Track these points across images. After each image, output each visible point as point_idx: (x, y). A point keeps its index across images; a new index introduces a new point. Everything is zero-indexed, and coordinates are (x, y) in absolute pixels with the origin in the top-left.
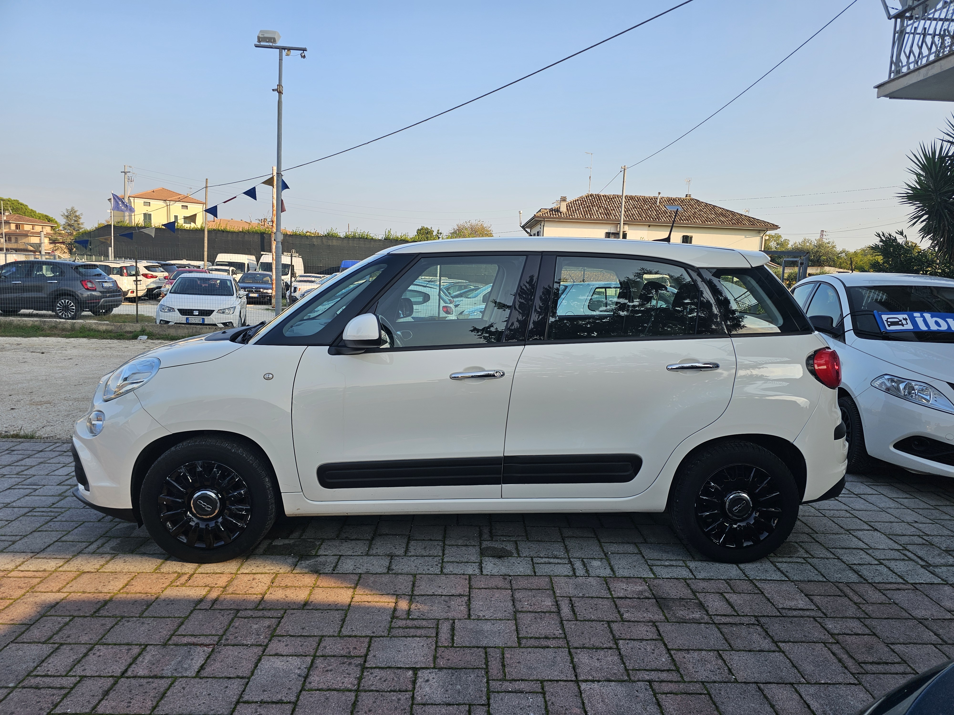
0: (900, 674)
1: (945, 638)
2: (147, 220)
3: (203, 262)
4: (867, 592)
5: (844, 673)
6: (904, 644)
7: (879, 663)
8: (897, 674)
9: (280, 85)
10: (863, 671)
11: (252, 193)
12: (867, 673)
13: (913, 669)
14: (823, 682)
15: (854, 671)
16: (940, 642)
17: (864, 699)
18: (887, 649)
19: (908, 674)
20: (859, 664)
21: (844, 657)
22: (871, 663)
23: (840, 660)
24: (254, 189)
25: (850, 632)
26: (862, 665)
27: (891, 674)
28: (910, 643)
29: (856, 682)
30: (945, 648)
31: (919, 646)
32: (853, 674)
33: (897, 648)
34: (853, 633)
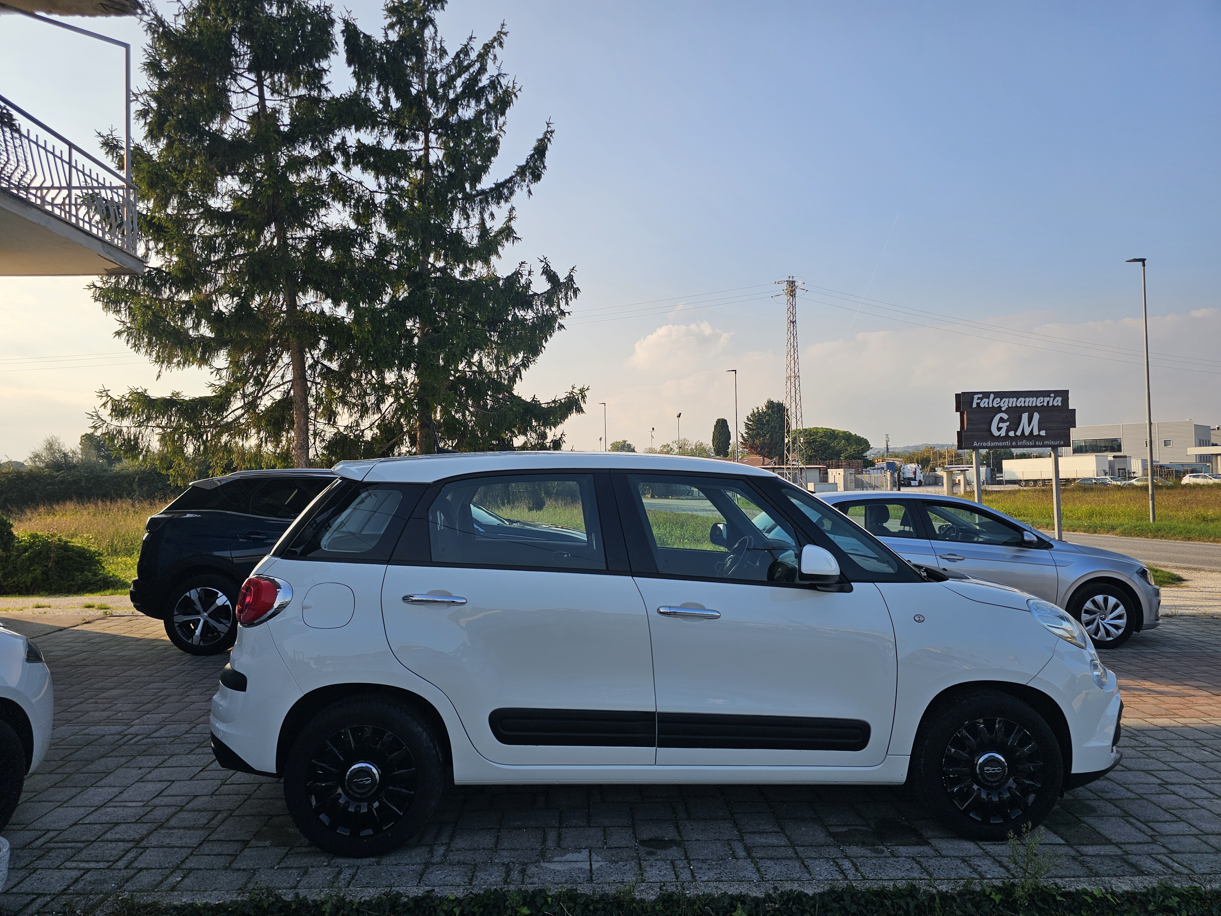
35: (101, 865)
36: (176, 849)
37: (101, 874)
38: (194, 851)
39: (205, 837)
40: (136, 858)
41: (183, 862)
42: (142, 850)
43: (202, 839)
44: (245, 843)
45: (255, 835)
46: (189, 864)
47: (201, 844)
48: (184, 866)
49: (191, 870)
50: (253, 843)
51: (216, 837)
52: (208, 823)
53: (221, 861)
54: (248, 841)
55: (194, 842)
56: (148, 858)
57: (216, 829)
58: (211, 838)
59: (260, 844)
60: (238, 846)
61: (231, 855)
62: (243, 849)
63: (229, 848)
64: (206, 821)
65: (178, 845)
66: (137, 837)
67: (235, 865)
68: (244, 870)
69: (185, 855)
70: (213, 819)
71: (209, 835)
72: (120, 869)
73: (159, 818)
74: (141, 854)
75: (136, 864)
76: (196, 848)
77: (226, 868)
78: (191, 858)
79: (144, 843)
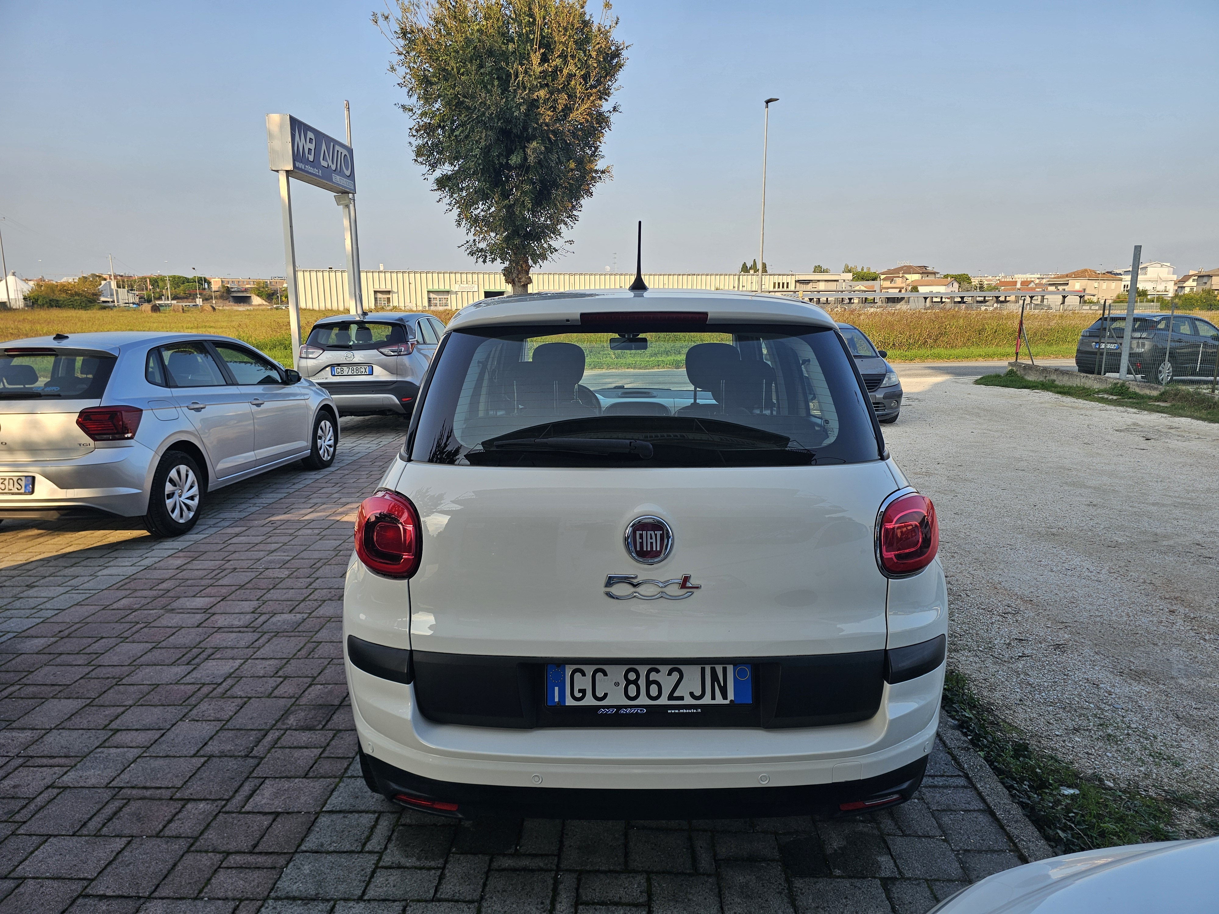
0: (87, 822)
1: (90, 901)
4: (245, 880)
5: (128, 783)
6: (120, 852)
7: (115, 814)
8: (90, 819)
10: (117, 797)
12: (112, 798)
13: (80, 836)
14: (132, 765)
15: (123, 791)
16: (89, 891)
17: (88, 780)
18: (127, 832)
19: (81, 828)
20: (129, 800)
21: (148, 793)
22: (121, 809)
23: (145, 788)
25: (180, 816)
26: (125, 801)
27: (95, 814)
28: (115, 859)
29: (111, 785)
30: (77, 887)
31: (103, 863)
32: (122, 788)
33: (119, 843)
34: (177, 818)
50: (887, 873)
54: (884, 879)
59: (888, 865)
60: (901, 886)
61: (930, 886)
63: (914, 893)
67: (955, 874)
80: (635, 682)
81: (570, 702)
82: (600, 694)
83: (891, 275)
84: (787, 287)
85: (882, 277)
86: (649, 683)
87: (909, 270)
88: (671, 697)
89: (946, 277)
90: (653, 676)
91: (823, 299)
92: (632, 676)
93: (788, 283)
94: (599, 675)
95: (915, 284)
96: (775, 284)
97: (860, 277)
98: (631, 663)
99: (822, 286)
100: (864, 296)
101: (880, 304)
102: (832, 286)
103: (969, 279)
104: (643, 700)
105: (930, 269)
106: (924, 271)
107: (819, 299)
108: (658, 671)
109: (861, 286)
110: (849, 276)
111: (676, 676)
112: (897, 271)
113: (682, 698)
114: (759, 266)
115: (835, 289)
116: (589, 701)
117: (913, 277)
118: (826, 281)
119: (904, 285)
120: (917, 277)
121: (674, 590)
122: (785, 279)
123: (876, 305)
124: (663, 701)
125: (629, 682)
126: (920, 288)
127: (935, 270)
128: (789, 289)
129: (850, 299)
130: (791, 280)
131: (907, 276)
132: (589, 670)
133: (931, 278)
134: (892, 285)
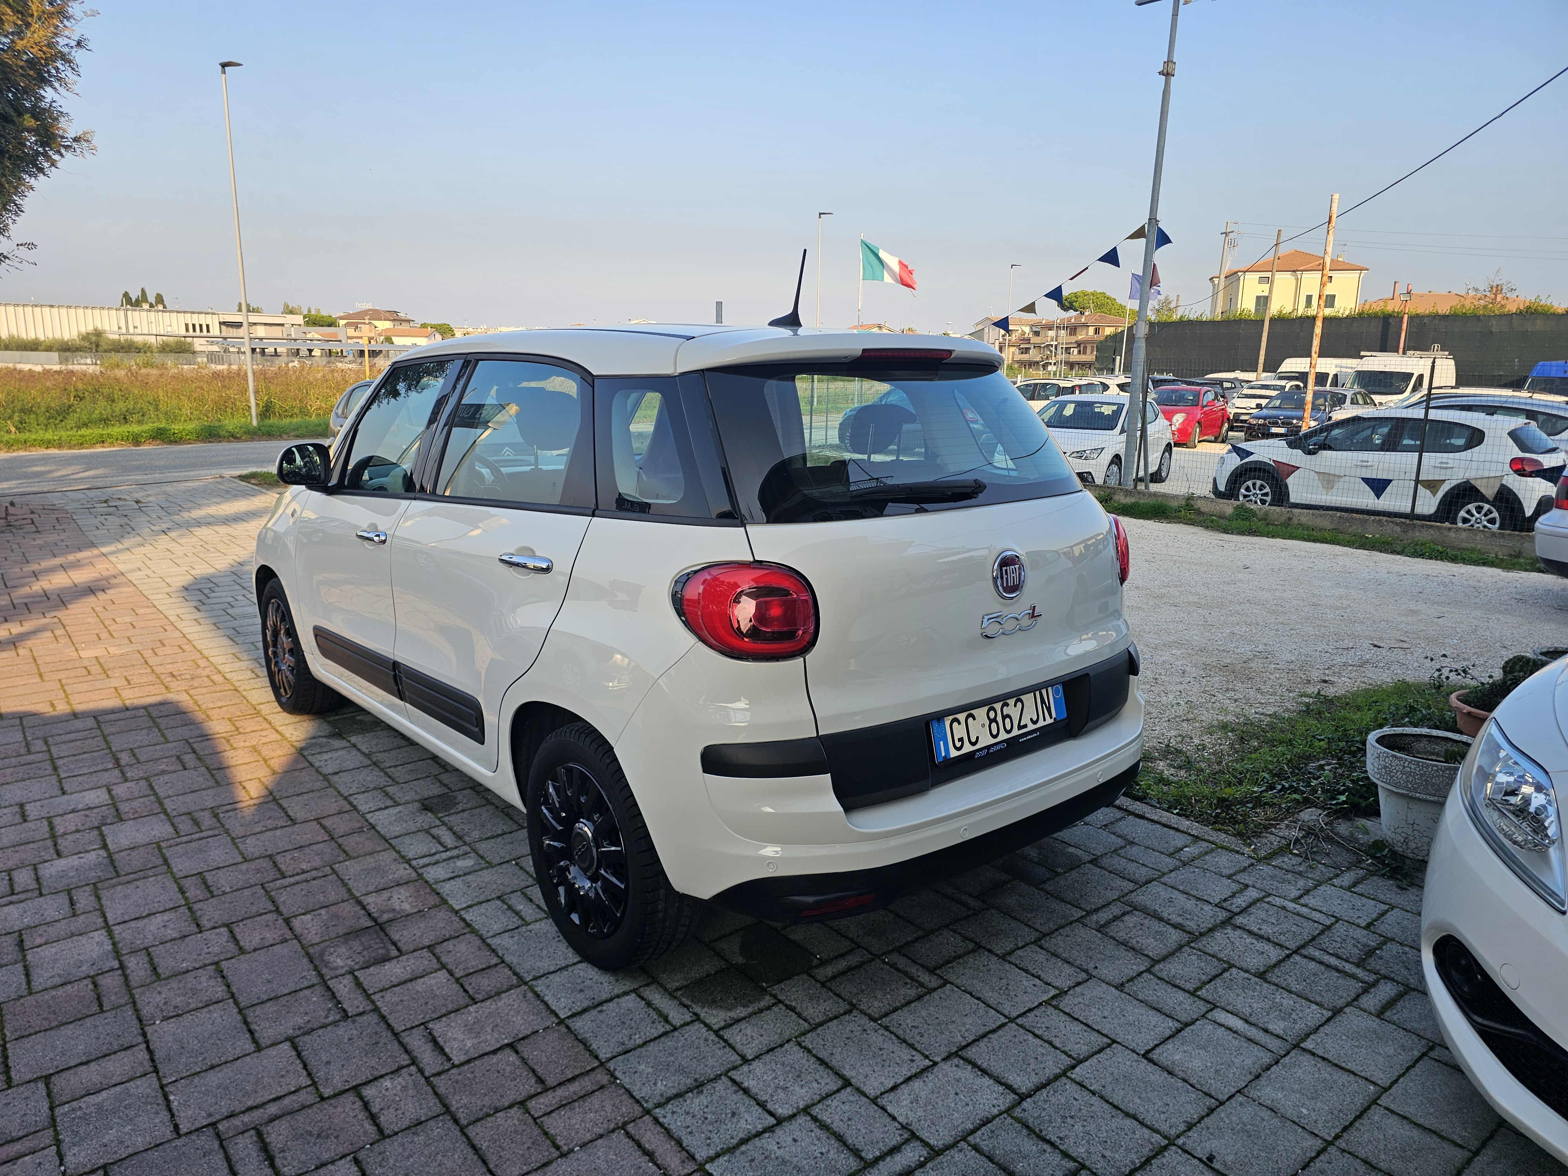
2: (1261, 307)
3: (1255, 374)
9: (1169, 62)
11: (1111, 258)
24: (1114, 250)
35: (1278, 901)
36: (1181, 888)
37: (1277, 888)
38: (1159, 876)
39: (1139, 891)
40: (1233, 896)
41: (1176, 869)
42: (1225, 905)
43: (1143, 889)
44: (1094, 861)
45: (1079, 866)
46: (1170, 862)
47: (1149, 882)
48: (1178, 863)
49: (1170, 855)
50: (1086, 858)
51: (1125, 883)
52: (1124, 914)
53: (1133, 851)
54: (1091, 862)
55: (1155, 888)
56: (1220, 889)
57: (1118, 899)
58: (1131, 886)
59: (1079, 853)
60: (1105, 862)
61: (1119, 855)
62: (1102, 856)
63: (1118, 863)
64: (1126, 918)
65: (1177, 892)
66: (1229, 930)
67: (1120, 842)
68: (1114, 834)
69: (1173, 874)
70: (1116, 918)
71: (1132, 892)
72: (1254, 887)
73: (1194, 957)
74: (1225, 900)
75: (1235, 887)
76: (1154, 880)
77: (1132, 843)
78: (1166, 870)
79: (1222, 915)
80: (994, 720)
81: (954, 753)
82: (973, 740)
83: (356, 319)
84: (208, 331)
85: (342, 322)
86: (1004, 717)
87: (376, 315)
88: (1020, 727)
89: (424, 326)
90: (1006, 711)
91: (270, 350)
92: (992, 715)
93: (208, 326)
94: (970, 720)
95: (388, 334)
96: (187, 325)
97: (313, 321)
98: (988, 703)
99: (261, 332)
100: (327, 347)
101: (350, 357)
102: (277, 332)
103: (451, 330)
104: (1003, 736)
105: (402, 315)
106: (394, 317)
107: (263, 349)
108: (1007, 705)
109: (315, 333)
110: (299, 319)
111: (1019, 705)
112: (361, 315)
113: (1025, 726)
114: (152, 299)
115: (280, 336)
116: (968, 748)
117: (383, 325)
118: (265, 324)
119: (372, 335)
120: (387, 325)
121: (1026, 622)
122: (203, 320)
123: (346, 360)
124: (1016, 732)
125: (991, 721)
126: (394, 339)
127: (409, 317)
128: (211, 334)
129: (310, 351)
130: (213, 322)
131: (375, 323)
132: (962, 717)
133: (405, 327)
134: (357, 334)
